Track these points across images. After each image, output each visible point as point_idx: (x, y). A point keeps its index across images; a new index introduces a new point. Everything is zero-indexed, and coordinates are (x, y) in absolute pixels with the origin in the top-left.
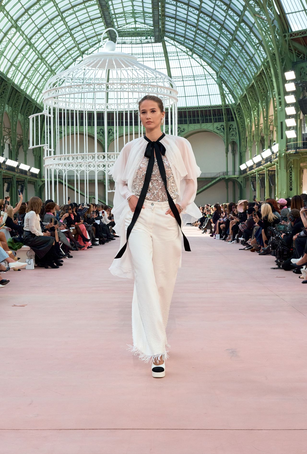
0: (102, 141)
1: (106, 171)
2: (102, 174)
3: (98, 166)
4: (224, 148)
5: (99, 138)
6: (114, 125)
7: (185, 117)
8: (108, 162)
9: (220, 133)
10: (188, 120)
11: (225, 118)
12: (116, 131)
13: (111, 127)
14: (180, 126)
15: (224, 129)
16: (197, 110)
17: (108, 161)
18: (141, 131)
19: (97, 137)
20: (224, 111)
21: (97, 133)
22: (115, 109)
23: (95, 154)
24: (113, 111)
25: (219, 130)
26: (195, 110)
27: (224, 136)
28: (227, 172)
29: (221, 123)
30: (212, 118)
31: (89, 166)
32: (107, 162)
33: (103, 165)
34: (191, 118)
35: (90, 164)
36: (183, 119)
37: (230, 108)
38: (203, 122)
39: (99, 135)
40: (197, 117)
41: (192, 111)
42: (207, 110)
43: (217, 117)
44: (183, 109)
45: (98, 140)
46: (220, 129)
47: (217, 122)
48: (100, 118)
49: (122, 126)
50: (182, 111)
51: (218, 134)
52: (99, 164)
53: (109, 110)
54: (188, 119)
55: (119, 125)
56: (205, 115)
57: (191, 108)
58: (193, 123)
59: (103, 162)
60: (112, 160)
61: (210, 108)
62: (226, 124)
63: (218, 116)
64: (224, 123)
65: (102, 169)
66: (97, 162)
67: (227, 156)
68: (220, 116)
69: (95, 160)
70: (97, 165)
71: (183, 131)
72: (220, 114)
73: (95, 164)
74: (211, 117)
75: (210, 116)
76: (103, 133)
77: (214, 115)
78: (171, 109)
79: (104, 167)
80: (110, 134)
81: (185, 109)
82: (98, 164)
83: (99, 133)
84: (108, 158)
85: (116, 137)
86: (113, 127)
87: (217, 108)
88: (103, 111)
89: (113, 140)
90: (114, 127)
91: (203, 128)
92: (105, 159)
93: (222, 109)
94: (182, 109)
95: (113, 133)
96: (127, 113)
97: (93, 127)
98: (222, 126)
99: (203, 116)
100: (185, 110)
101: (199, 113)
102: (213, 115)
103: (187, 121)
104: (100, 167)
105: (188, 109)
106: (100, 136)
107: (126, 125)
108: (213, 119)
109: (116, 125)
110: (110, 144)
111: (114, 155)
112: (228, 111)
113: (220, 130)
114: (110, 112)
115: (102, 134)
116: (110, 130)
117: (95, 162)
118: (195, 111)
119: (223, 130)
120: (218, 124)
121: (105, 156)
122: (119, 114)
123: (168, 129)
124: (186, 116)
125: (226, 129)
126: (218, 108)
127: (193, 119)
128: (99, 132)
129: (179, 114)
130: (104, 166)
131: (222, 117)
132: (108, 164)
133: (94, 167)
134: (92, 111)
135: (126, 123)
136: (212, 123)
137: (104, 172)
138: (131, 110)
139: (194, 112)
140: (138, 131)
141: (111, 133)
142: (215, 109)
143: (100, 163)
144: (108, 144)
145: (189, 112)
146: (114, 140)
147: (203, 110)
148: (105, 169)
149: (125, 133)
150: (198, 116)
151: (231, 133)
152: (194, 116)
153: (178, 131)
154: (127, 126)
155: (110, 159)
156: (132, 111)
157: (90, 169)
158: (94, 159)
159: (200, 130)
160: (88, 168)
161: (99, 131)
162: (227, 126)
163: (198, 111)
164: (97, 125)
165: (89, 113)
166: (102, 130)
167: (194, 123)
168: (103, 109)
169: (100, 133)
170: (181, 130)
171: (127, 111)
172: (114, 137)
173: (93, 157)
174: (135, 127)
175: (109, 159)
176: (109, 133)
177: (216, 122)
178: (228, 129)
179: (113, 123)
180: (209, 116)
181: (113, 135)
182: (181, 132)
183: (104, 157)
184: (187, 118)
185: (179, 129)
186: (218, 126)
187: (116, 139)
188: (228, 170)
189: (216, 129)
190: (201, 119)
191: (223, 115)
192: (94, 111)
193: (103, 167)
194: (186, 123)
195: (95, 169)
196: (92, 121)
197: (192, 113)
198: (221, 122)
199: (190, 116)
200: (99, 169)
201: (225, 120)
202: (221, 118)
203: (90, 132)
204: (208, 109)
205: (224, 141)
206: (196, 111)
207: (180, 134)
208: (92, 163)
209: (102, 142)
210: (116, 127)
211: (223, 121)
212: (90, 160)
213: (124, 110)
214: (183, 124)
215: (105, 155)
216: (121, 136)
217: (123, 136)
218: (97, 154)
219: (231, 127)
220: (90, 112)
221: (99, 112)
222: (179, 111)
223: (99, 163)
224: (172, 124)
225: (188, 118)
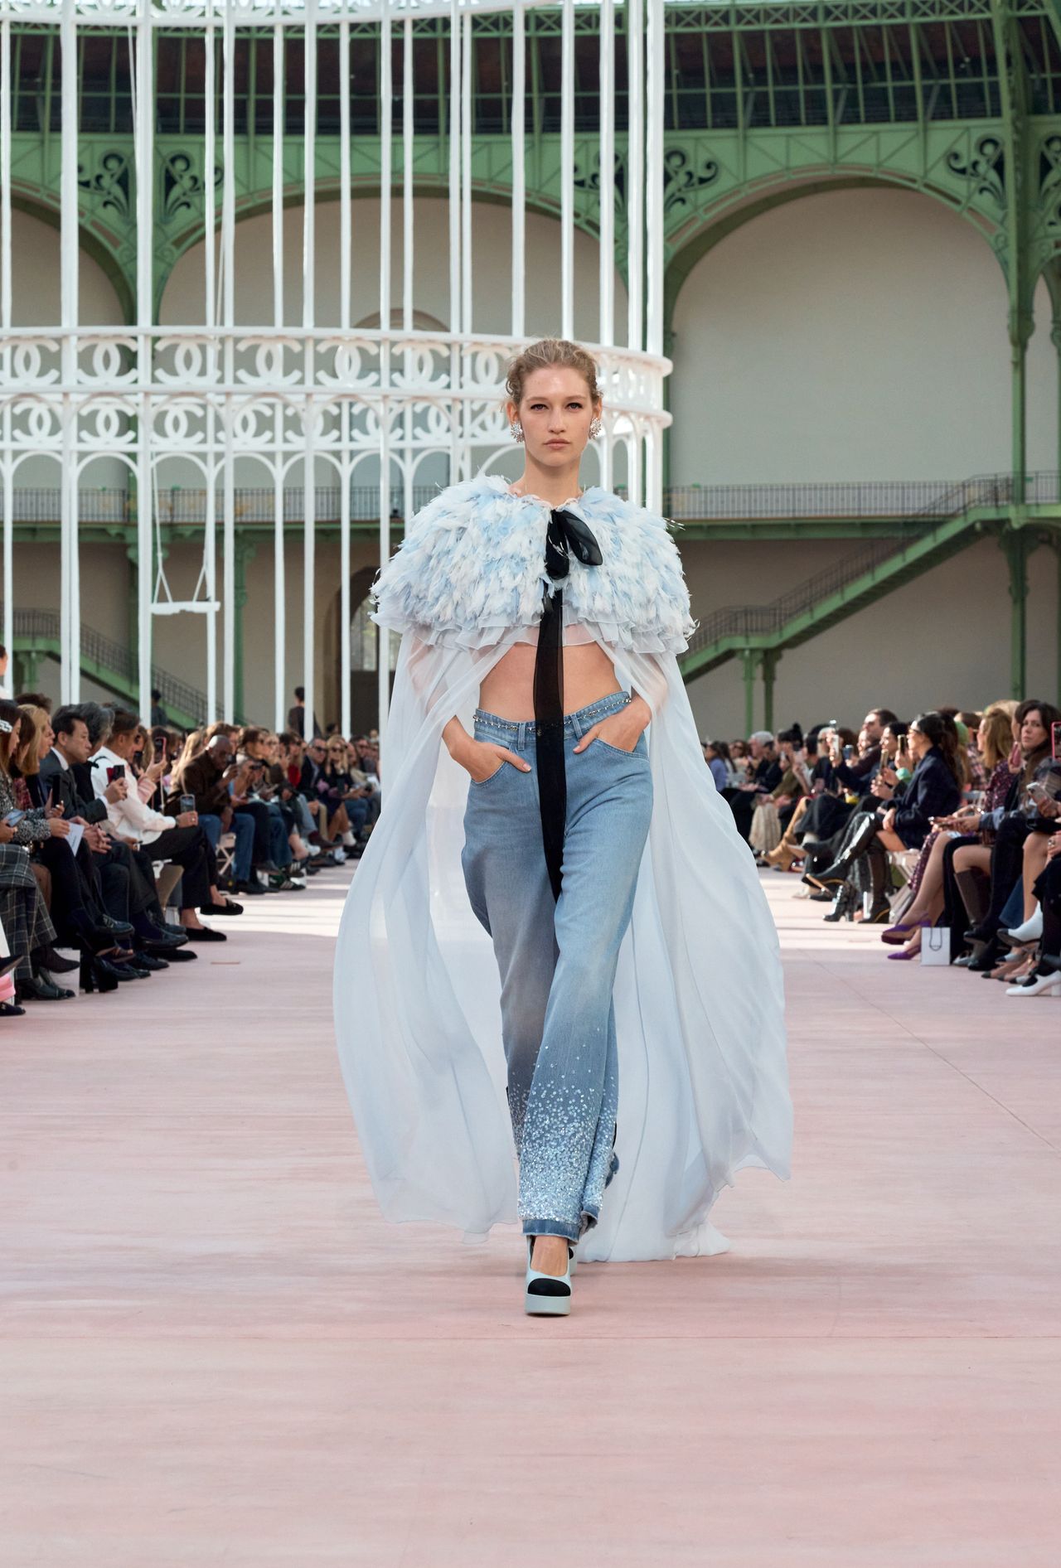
0: (116, 243)
1: (140, 458)
2: (112, 482)
3: (87, 423)
4: (1002, 302)
5: (94, 224)
6: (201, 129)
7: (724, 74)
8: (154, 399)
9: (969, 198)
10: (746, 95)
11: (1012, 91)
12: (219, 170)
13: (180, 142)
14: (687, 140)
15: (999, 167)
16: (810, 25)
17: (157, 387)
18: (397, 173)
19: (81, 214)
20: (1007, 41)
21: (83, 184)
22: (209, 14)
23: (66, 337)
24: (200, 22)
25: (963, 171)
26: (797, 25)
27: (1002, 223)
28: (1022, 477)
29: (980, 127)
30: (913, 88)
31: (21, 422)
32: (147, 394)
33: (121, 414)
34: (765, 83)
35: (27, 412)
36: (708, 90)
37: (1046, 18)
38: (851, 118)
39: (99, 199)
40: (806, 82)
41: (772, 32)
42: (878, 28)
43: (952, 81)
44: (708, 18)
45: (87, 240)
46: (975, 164)
47: (949, 116)
48: (107, 77)
49: (264, 139)
50: (697, 36)
51: (956, 201)
52: (94, 414)
53: (173, 17)
54: (739, 89)
55: (240, 129)
56: (865, 66)
57: (768, 15)
58: (781, 123)
59: (119, 395)
60: (186, 379)
61: (902, 13)
62: (1017, 130)
63: (959, 73)
64: (1001, 128)
65: (109, 443)
66: (73, 397)
67: (1020, 365)
68: (977, 71)
69: (58, 381)
70: (80, 417)
71: (702, 181)
72: (976, 62)
73: (59, 410)
74: (911, 77)
75: (902, 69)
76: (126, 181)
77: (935, 66)
78: (620, 19)
79: (131, 435)
80: (176, 192)
81: (725, 18)
82: (85, 412)
83: (99, 187)
84: (154, 368)
85: (219, 214)
86: (195, 138)
87: (952, 13)
88: (129, 22)
89: (195, 234)
90: (203, 144)
91: (849, 159)
92: (132, 374)
93: (989, 22)
94: (698, 19)
95: (197, 184)
96: (301, 42)
97: (55, 136)
98: (989, 149)
99: (850, 67)
100: (723, 28)
101: (820, 52)
102: (924, 64)
103: (734, 102)
104: (95, 433)
105: (740, 18)
106: (106, 204)
107: (294, 126)
108: (927, 97)
109: (219, 130)
110: (170, 266)
111: (203, 349)
112: (1036, 42)
113: (975, 174)
114: (178, 29)
115: (117, 191)
116: (173, 160)
117: (60, 397)
118: (793, 31)
119: (993, 176)
120: (959, 132)
121: (135, 355)
122: (241, 46)
123: (598, 161)
124: (731, 71)
125: (1017, 169)
126: (961, 17)
127: (777, 94)
128: (99, 178)
129: (680, 54)
130: (129, 423)
131: (985, 79)
132: (153, 412)
133: (56, 428)
134: (46, 26)
135: (294, 111)
136: (919, 125)
137: (129, 470)
138: (329, 18)
139: (784, 41)
140: (378, 176)
141: (186, 183)
142: (942, 24)
143: (97, 403)
144: (163, 266)
145: (753, 40)
146: (203, 237)
147: (849, 29)
148: (132, 448)
149: (286, 187)
150: (816, 71)
151: (1050, 200)
152: (787, 72)
153: (667, 179)
154: (295, 139)
155: (172, 372)
156: (337, 26)
157: (25, 442)
158: (54, 374)
159: (826, 174)
160: (14, 439)
161: (98, 170)
162: (1020, 147)
163: (816, 33)
164: (85, 127)
165: (26, 38)
166: (120, 160)
167: (789, 119)
168: (126, 12)
169: (106, 182)
170: (690, 175)
171: (301, 29)
172: (202, 214)
173: (51, 361)
174: (352, 146)
175: (160, 373)
176: (167, 181)
177: (943, 113)
178: (1034, 169)
179: (198, 108)
180: (897, 76)
181: (196, 200)
182: (689, 184)
183: (129, 360)
184: (732, 83)
185: (676, 161)
186: (961, 148)
187: (218, 228)
188: (1030, 468)
189: (942, 166)
190: (836, 93)
191: (993, 71)
192: (58, 26)
193: (121, 433)
194: (731, 124)
195: (59, 447)
196: (48, 93)
197: (776, 47)
198: (981, 114)
199: (760, 72)
200: (92, 444)
201: (1013, 105)
202: (980, 86)
203: (32, 173)
204: (885, 21)
205: (998, 252)
206: (804, 31)
207: (683, 201)
208: (40, 400)
209: (116, 253)
210: (219, 145)
211: (997, 113)
212: (28, 380)
213: (279, 21)
214: (703, 126)
215: (132, 346)
216: (253, 212)
217: (267, 208)
218: (74, 340)
219: (1050, 156)
220: (36, 26)
221: (96, 28)
222: (680, 29)
223: (87, 402)
224: (622, 124)
225: (746, 82)
